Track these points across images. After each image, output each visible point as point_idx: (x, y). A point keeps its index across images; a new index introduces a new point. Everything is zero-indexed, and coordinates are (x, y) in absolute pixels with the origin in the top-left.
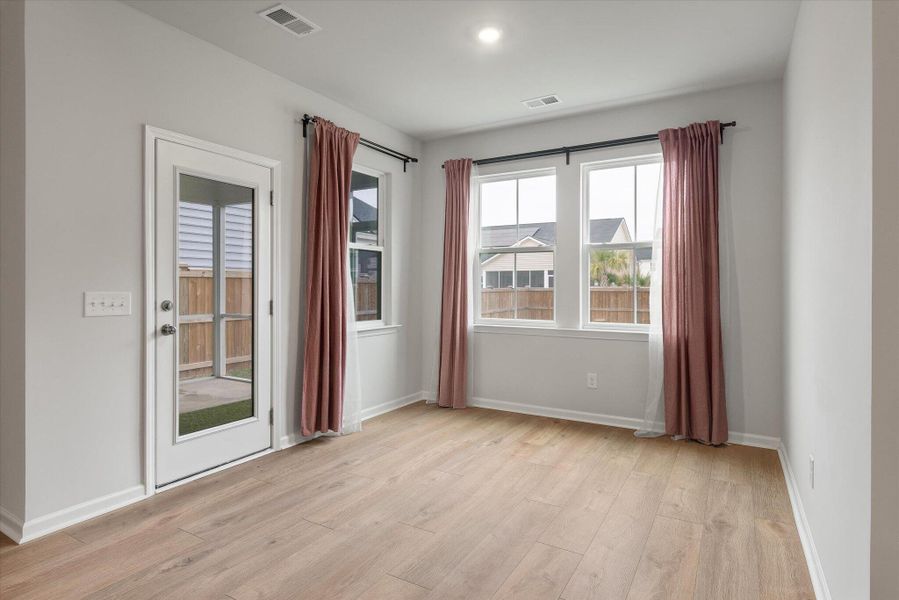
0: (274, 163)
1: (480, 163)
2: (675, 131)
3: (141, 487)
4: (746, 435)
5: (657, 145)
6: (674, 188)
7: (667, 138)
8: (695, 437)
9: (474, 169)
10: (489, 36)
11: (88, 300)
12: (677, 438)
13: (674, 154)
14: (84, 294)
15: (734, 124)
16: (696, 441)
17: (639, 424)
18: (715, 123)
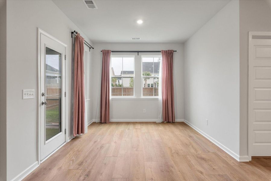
0: (66, 46)
1: (112, 52)
2: (165, 51)
3: (37, 162)
4: (178, 119)
5: (161, 53)
6: (164, 64)
7: (163, 53)
8: (169, 121)
9: (111, 53)
10: (140, 22)
11: (24, 93)
12: (165, 122)
13: (164, 56)
14: (23, 90)
15: (176, 51)
16: (169, 122)
17: (157, 120)
18: (173, 50)
